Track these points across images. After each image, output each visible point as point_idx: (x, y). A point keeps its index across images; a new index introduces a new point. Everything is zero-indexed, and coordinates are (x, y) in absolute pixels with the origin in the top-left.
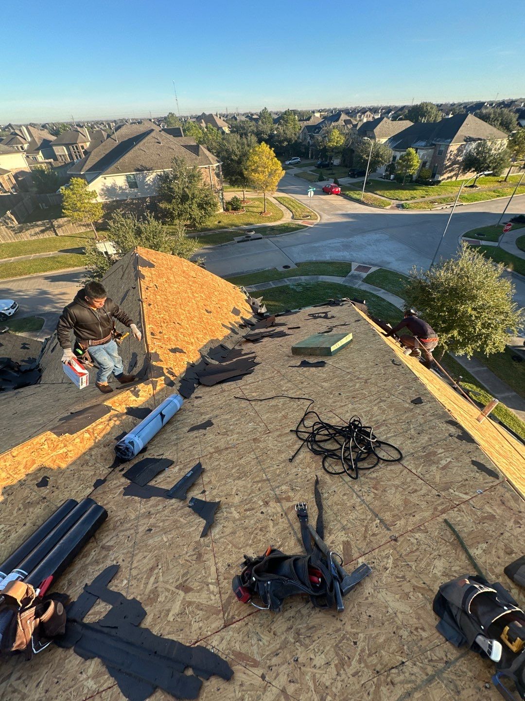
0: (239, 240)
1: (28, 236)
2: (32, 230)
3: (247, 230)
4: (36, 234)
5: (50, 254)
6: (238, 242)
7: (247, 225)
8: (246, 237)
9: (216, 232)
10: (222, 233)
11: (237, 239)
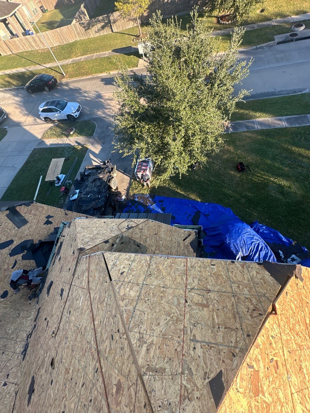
0: (280, 40)
1: (94, 32)
2: (96, 26)
3: (295, 22)
4: (99, 30)
5: (105, 54)
6: (279, 43)
7: (297, 14)
8: (291, 35)
9: (256, 26)
10: (262, 28)
11: (278, 38)
